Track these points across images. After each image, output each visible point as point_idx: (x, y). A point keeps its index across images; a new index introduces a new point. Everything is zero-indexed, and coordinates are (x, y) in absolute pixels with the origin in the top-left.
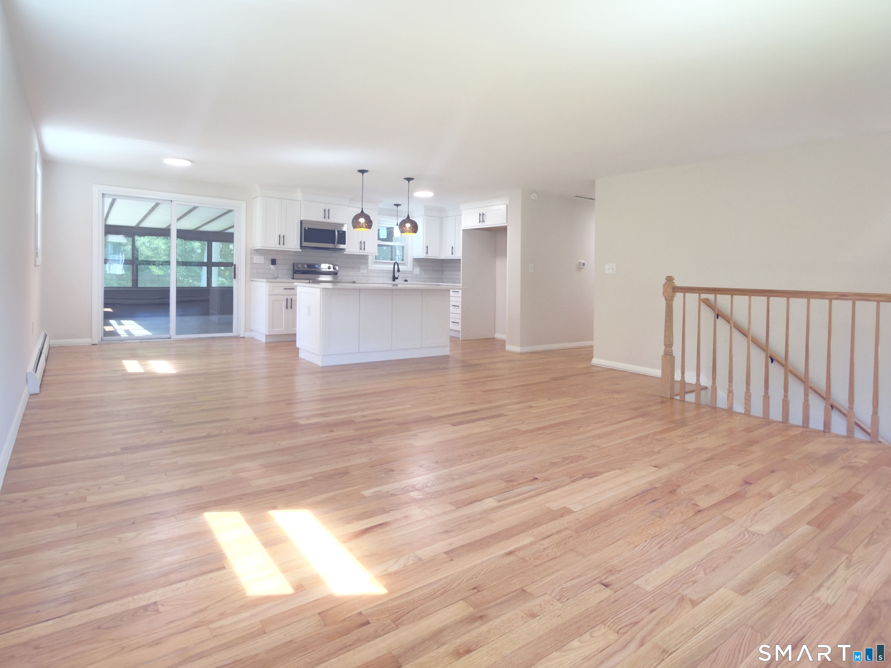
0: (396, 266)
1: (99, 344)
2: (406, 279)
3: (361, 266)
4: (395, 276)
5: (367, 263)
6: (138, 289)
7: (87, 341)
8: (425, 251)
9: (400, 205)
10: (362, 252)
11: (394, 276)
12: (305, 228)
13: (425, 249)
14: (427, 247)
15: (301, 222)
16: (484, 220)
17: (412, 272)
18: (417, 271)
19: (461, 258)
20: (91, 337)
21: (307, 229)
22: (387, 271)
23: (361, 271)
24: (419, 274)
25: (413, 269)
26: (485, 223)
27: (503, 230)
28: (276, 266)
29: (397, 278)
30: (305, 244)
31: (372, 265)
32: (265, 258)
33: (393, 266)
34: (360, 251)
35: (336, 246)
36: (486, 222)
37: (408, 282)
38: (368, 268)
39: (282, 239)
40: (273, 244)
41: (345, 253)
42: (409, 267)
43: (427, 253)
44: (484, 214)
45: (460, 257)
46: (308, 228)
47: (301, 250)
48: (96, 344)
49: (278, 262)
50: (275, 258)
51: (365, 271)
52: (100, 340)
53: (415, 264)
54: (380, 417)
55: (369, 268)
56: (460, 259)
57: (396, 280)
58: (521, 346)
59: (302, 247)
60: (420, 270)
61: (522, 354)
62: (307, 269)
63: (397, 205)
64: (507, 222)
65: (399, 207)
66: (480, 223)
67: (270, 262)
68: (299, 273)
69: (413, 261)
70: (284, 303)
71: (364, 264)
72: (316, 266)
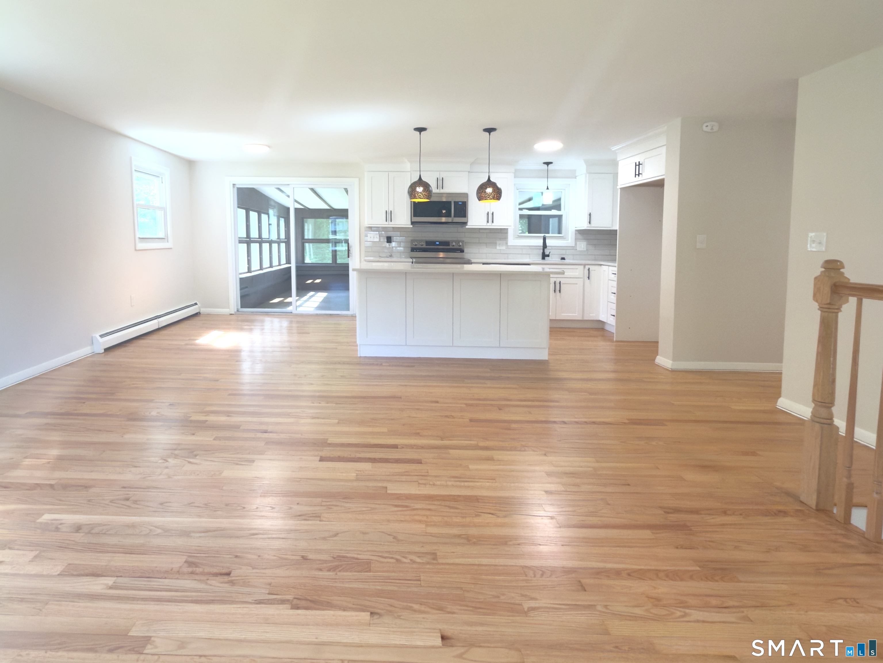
1: (235, 314)
2: (563, 257)
3: (498, 242)
4: (545, 253)
5: (506, 238)
6: (337, 265)
7: (225, 311)
8: (588, 220)
9: (551, 163)
10: (491, 225)
11: (543, 253)
13: (588, 218)
14: (590, 215)
16: (640, 173)
17: (574, 248)
18: (582, 246)
20: (229, 308)
22: (536, 247)
23: (498, 248)
24: (585, 249)
25: (576, 244)
26: (641, 178)
27: (659, 184)
28: (392, 244)
29: (548, 256)
30: (415, 219)
31: (512, 241)
32: (379, 236)
34: (487, 224)
35: (453, 220)
36: (643, 174)
37: (566, 261)
38: (507, 243)
39: (389, 215)
40: (380, 221)
41: (467, 227)
42: (570, 241)
43: (590, 222)
44: (640, 163)
45: (618, 227)
47: (412, 226)
48: (233, 314)
49: (393, 239)
50: (390, 236)
51: (504, 248)
52: (236, 311)
53: (579, 236)
54: (270, 428)
55: (509, 244)
57: (546, 258)
58: (674, 360)
59: (413, 223)
60: (587, 244)
61: (673, 371)
62: (424, 246)
63: (548, 164)
64: (664, 174)
65: (550, 166)
66: (635, 177)
67: (385, 240)
68: (418, 251)
69: (576, 234)
71: (500, 239)
72: (437, 243)
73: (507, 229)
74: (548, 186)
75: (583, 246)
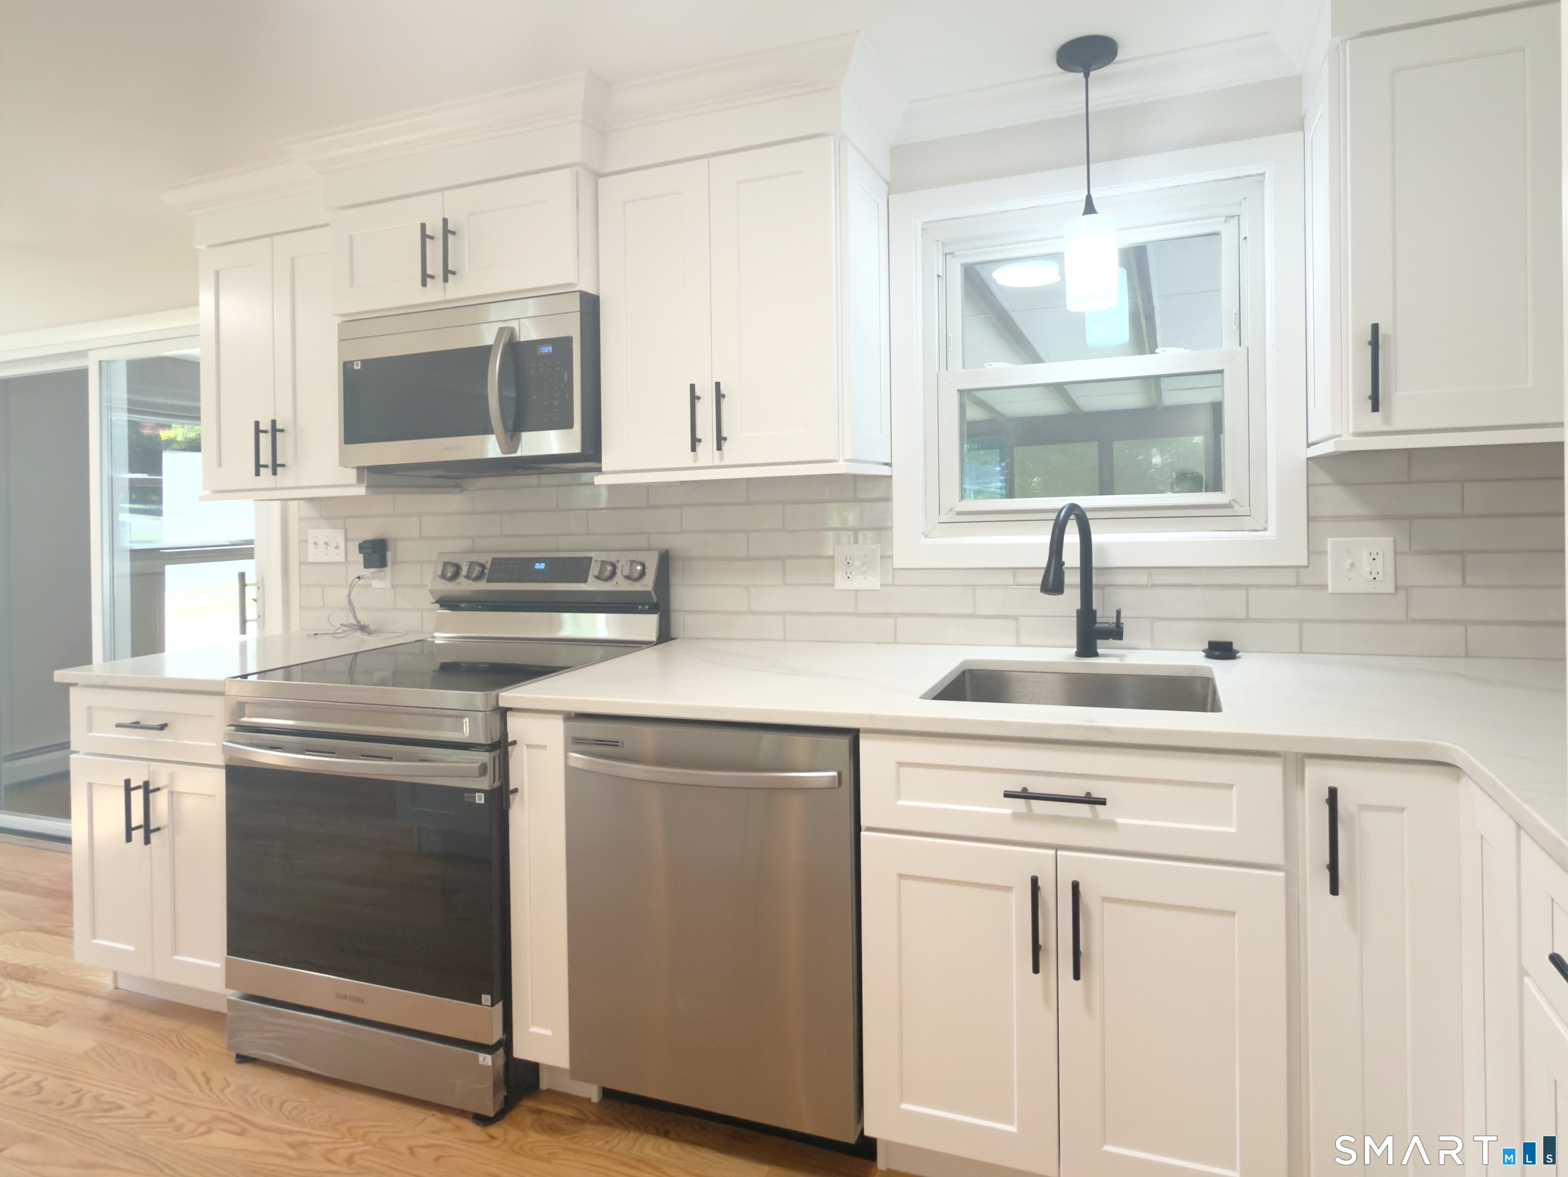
0: (1072, 538)
3: (841, 551)
4: (1093, 614)
11: (1086, 615)
17: (1298, 578)
21: (357, 367)
23: (841, 583)
24: (1389, 585)
28: (387, 571)
29: (1116, 633)
32: (347, 540)
33: (1046, 539)
38: (886, 557)
39: (268, 444)
42: (1272, 531)
46: (363, 362)
49: (399, 551)
55: (899, 561)
57: (1102, 647)
60: (1397, 551)
63: (1086, 56)
71: (853, 533)
72: (538, 566)
75: (1366, 567)
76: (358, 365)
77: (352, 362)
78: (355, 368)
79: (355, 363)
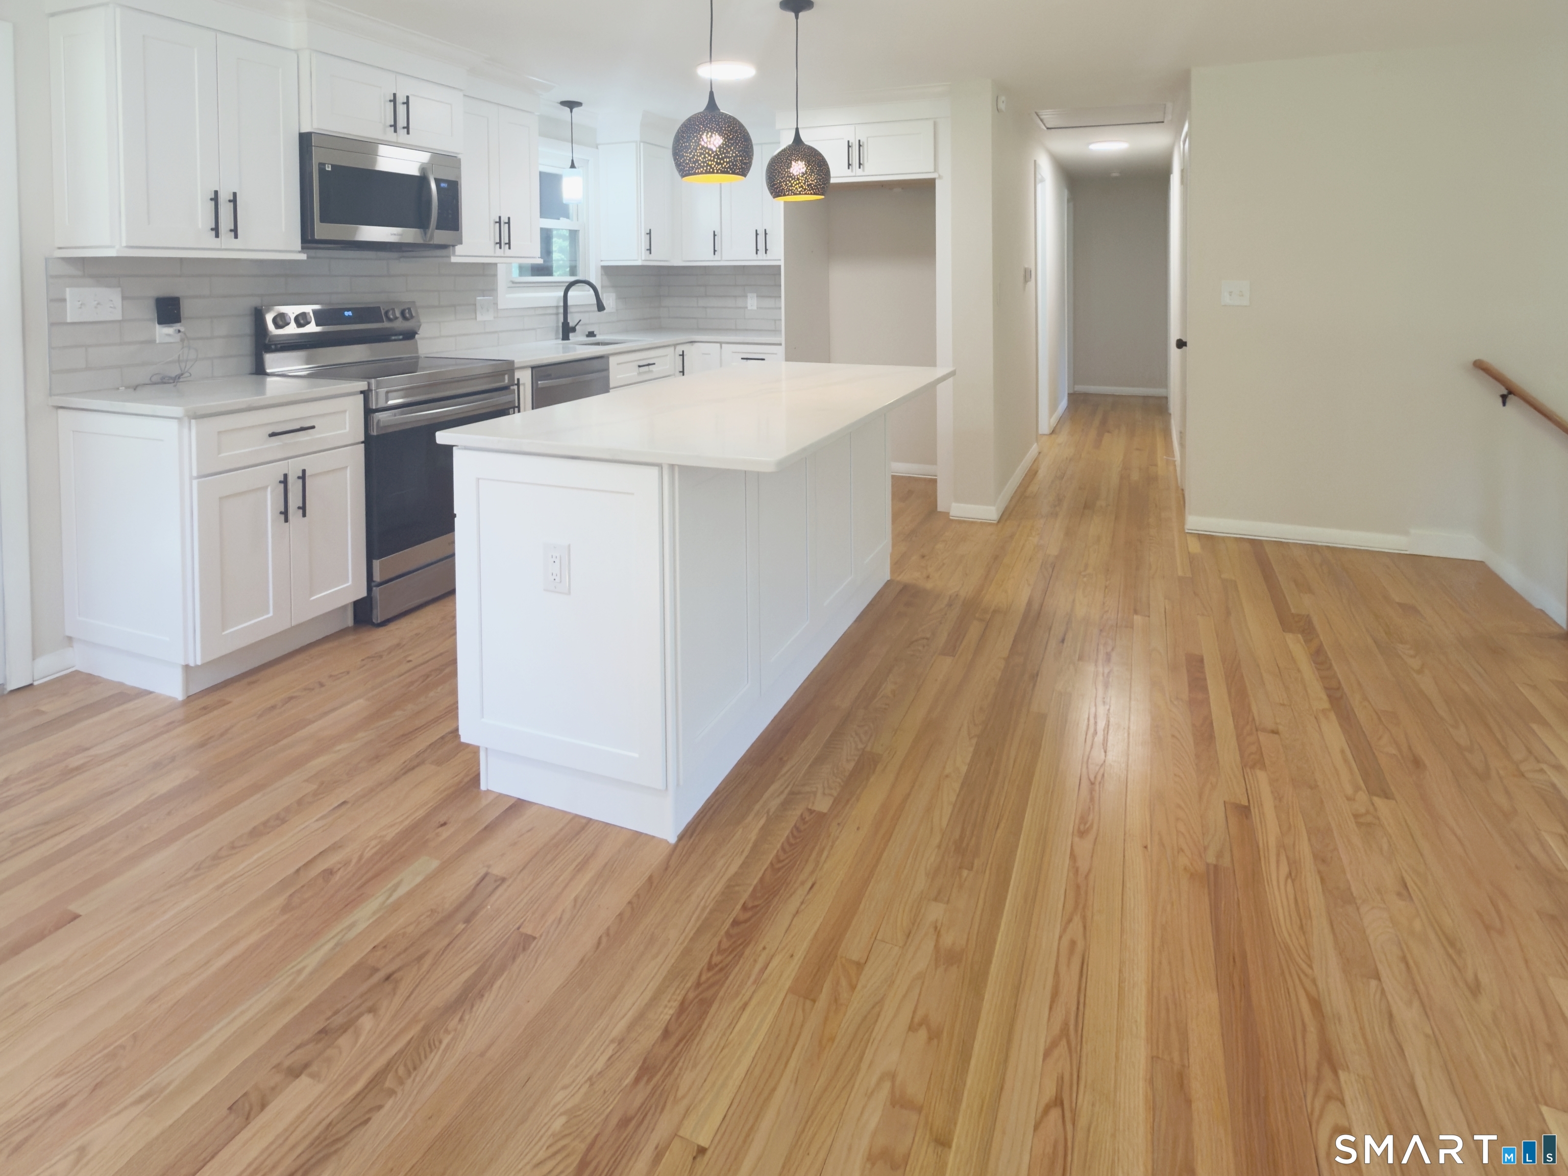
2: (591, 330)
3: (479, 301)
4: (567, 324)
5: (491, 290)
8: (644, 245)
9: (579, 104)
10: (502, 254)
11: (565, 323)
12: (322, 166)
13: (644, 239)
14: (650, 233)
15: (305, 140)
16: (864, 162)
18: (610, 302)
19: (782, 263)
21: (329, 168)
22: (540, 311)
23: (480, 318)
24: (614, 310)
26: (863, 170)
28: (178, 326)
29: (574, 330)
30: (322, 230)
31: (507, 296)
32: (124, 298)
33: (562, 294)
34: (495, 252)
35: (432, 237)
36: (866, 165)
38: (496, 304)
39: (226, 213)
40: (175, 235)
41: (454, 259)
43: (650, 250)
44: (861, 143)
45: (780, 260)
46: (333, 166)
47: (303, 257)
49: (186, 308)
50: (176, 294)
51: (490, 317)
53: (606, 281)
55: (500, 305)
56: (780, 266)
57: (571, 335)
59: (308, 240)
60: (616, 299)
62: (313, 329)
63: (571, 105)
64: (935, 170)
65: (575, 110)
66: (850, 168)
67: (151, 312)
68: (284, 347)
70: (271, 501)
71: (483, 293)
72: (347, 313)
73: (496, 264)
74: (572, 161)
76: (328, 167)
77: (324, 164)
78: (327, 169)
79: (327, 165)
